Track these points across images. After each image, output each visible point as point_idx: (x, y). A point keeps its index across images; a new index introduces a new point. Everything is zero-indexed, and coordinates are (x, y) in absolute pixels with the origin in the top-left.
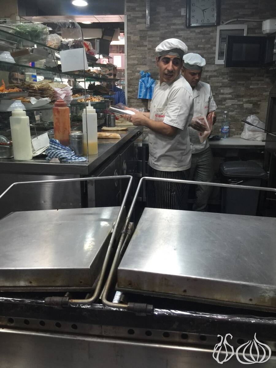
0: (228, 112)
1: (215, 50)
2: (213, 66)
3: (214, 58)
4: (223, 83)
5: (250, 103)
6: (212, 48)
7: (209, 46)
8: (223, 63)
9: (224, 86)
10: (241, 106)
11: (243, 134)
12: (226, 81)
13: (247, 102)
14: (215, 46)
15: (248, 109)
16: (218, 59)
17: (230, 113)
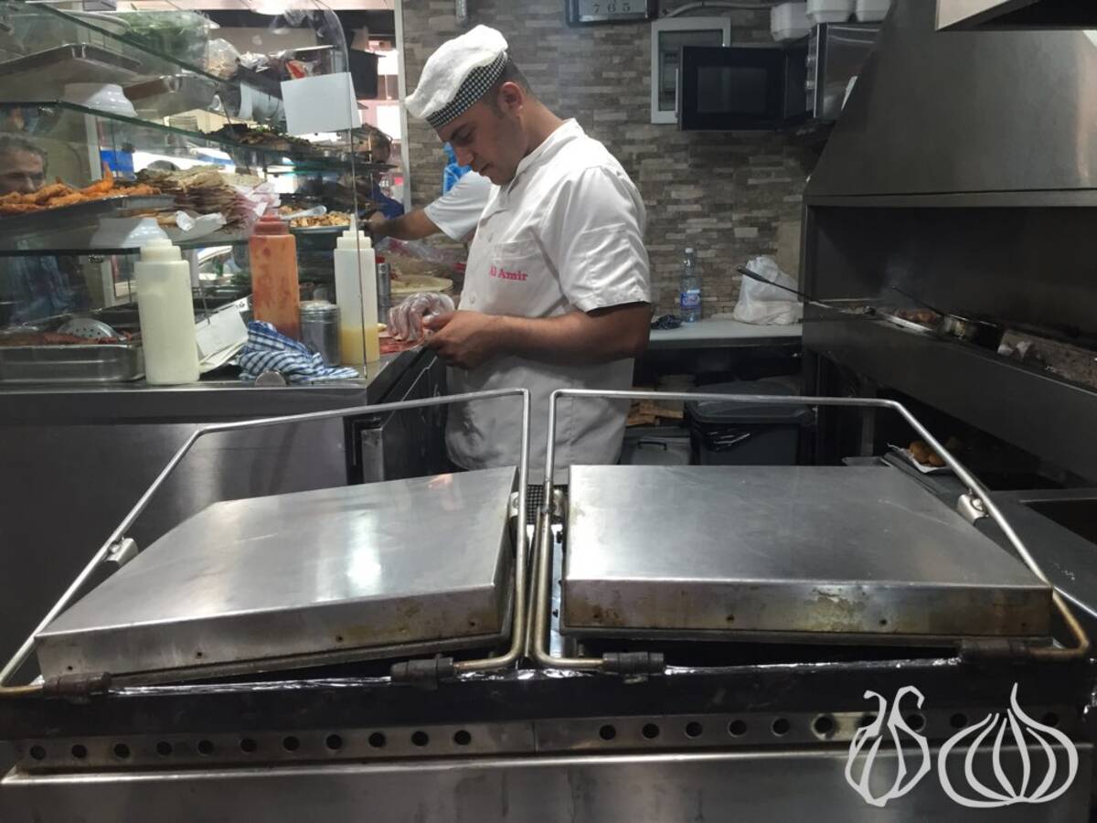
0: (695, 250)
1: (649, 86)
2: (647, 127)
3: (649, 106)
4: (675, 172)
5: (752, 225)
6: (641, 79)
7: (633, 74)
8: (675, 120)
9: (680, 181)
10: (727, 235)
11: (739, 308)
12: (684, 166)
13: (743, 223)
14: (649, 74)
15: (746, 241)
16: (660, 110)
17: (701, 254)
